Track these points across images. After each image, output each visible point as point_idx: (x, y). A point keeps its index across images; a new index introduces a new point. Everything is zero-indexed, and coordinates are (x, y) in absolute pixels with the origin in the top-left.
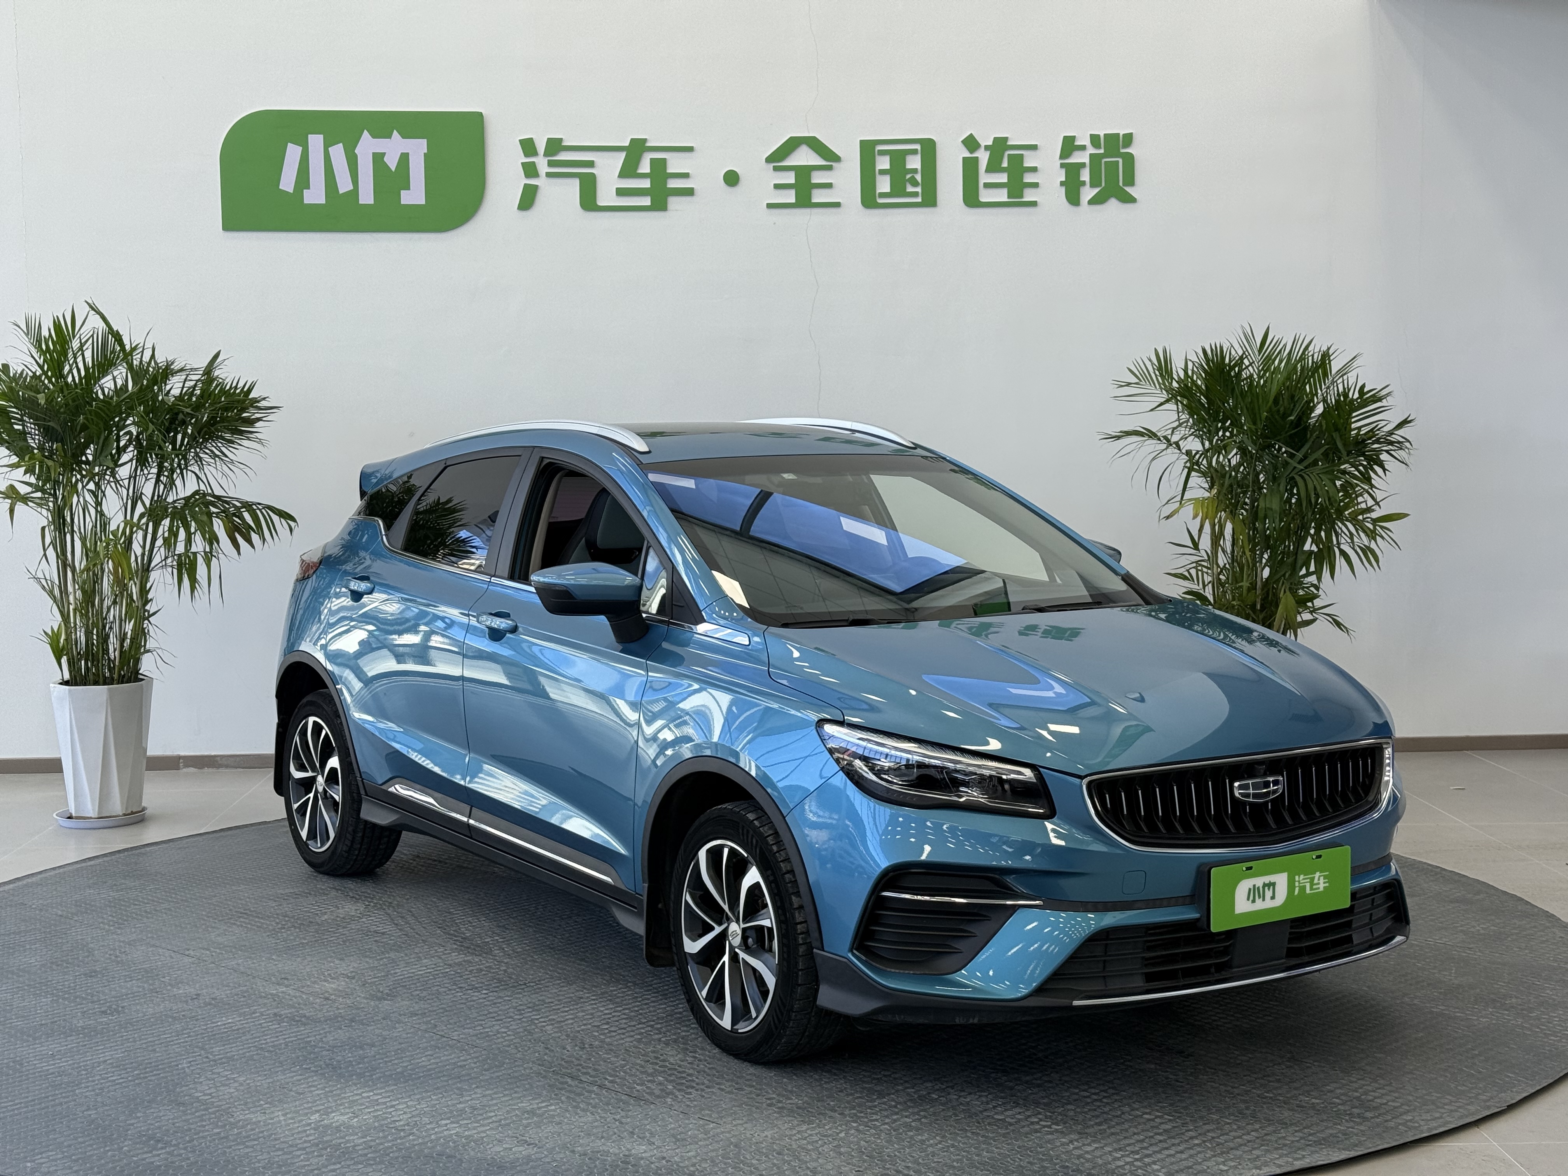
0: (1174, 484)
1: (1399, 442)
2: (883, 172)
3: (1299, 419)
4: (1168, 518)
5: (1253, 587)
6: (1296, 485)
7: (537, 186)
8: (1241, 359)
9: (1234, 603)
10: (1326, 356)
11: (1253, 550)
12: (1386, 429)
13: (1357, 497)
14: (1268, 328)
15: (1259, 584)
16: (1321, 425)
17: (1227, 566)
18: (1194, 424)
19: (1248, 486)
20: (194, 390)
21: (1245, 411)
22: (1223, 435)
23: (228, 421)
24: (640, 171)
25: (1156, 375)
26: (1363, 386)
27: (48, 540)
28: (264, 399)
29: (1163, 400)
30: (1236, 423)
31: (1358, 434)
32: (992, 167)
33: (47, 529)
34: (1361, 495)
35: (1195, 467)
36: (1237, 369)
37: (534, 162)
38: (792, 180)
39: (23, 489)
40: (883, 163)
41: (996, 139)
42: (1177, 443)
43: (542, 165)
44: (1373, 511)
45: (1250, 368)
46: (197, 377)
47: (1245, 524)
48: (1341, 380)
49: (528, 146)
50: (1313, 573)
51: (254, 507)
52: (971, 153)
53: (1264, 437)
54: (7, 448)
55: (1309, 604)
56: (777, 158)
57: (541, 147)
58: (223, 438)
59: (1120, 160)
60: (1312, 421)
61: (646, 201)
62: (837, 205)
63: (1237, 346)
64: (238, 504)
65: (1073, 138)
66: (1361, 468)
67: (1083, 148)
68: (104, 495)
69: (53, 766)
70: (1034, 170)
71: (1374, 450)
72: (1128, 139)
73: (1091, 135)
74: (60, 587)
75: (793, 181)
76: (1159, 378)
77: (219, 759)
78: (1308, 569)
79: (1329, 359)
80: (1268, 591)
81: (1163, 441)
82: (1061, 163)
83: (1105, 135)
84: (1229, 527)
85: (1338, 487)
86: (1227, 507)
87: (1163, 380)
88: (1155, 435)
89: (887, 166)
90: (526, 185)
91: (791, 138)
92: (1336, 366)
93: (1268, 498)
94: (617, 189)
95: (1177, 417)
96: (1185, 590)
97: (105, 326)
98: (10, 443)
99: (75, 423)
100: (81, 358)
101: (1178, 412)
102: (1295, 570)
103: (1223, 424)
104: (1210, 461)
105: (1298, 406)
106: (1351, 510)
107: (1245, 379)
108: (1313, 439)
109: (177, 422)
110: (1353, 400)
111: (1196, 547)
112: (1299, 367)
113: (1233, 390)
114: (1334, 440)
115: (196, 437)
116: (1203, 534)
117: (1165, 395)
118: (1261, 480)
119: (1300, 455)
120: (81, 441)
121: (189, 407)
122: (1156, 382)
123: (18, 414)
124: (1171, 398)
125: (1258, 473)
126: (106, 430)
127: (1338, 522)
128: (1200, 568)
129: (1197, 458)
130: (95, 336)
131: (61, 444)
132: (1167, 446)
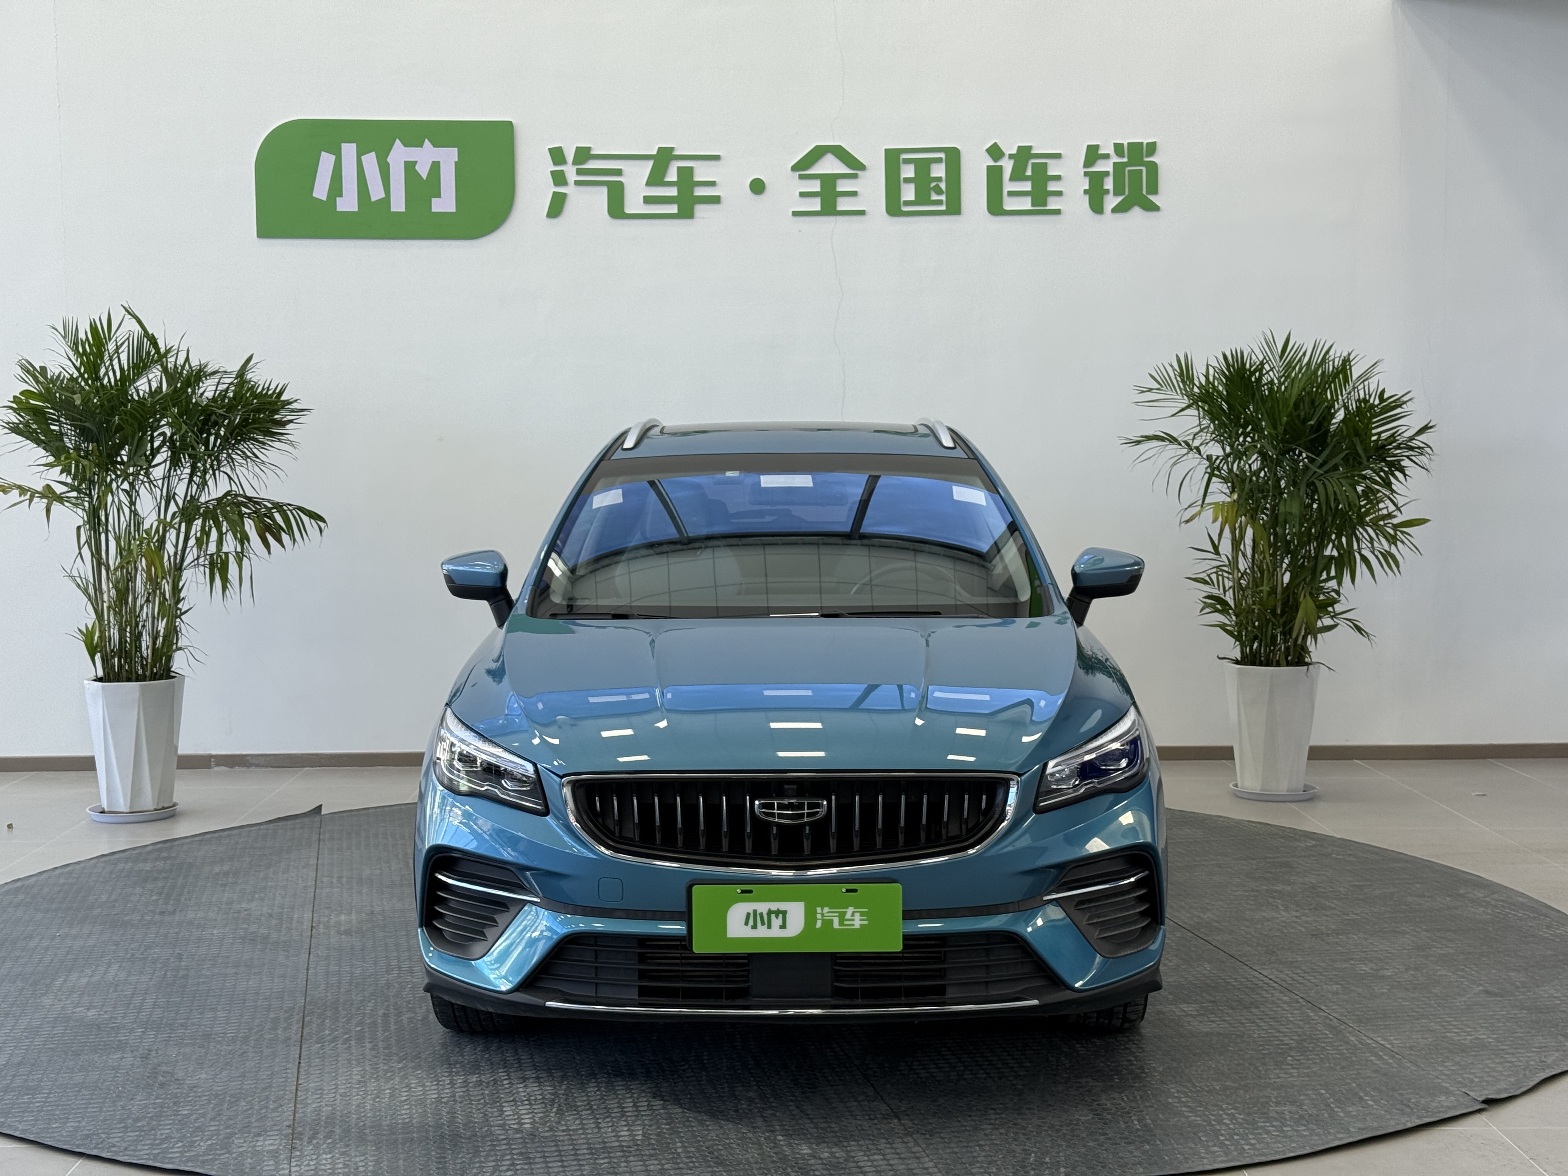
0: (1195, 488)
1: (1419, 448)
2: (907, 180)
3: (1320, 424)
4: (1187, 522)
5: (1273, 591)
6: (1317, 490)
7: (566, 194)
8: (1262, 364)
10: (1347, 361)
11: (1273, 555)
12: (1408, 434)
13: (1378, 503)
14: (1289, 334)
15: (1279, 588)
16: (1342, 430)
17: (1248, 571)
18: (1215, 429)
19: (1268, 491)
20: (227, 392)
21: (1265, 416)
22: (1244, 440)
23: (260, 423)
24: (668, 179)
25: (1177, 381)
26: (1384, 392)
27: (83, 539)
28: (295, 401)
29: (1184, 405)
30: (1257, 429)
31: (1378, 440)
32: (1017, 176)
33: (82, 528)
34: (1383, 500)
35: (1216, 472)
36: (1257, 374)
37: (562, 171)
38: (817, 189)
39: (59, 489)
40: (908, 172)
41: (1020, 148)
42: (1198, 449)
43: (571, 173)
44: (1395, 516)
45: (1271, 373)
46: (230, 380)
47: (1265, 529)
48: (1362, 386)
49: (557, 155)
50: (1333, 578)
51: (285, 508)
52: (995, 161)
53: (1283, 440)
54: (44, 448)
55: (1330, 609)
56: (802, 166)
57: (570, 156)
58: (256, 440)
59: (1144, 169)
60: (1333, 426)
61: (673, 209)
62: (862, 213)
63: (1257, 351)
64: (269, 505)
65: (1097, 147)
66: (1382, 474)
67: (1107, 156)
68: (138, 495)
69: (86, 764)
70: (1058, 178)
71: (1395, 456)
72: (1152, 148)
73: (1115, 144)
74: (94, 585)
76: (1181, 384)
77: (248, 758)
78: (1328, 574)
79: (1350, 365)
80: (1288, 596)
81: (1183, 444)
82: (1085, 172)
83: (1129, 143)
84: (1249, 532)
85: (1360, 492)
86: (1248, 511)
87: (1184, 386)
88: (1176, 440)
89: (911, 174)
90: (554, 193)
91: (817, 146)
92: (1356, 371)
93: (1288, 503)
94: (645, 197)
95: (1198, 422)
96: (1205, 594)
97: (140, 330)
98: (47, 443)
99: (110, 424)
100: (117, 360)
101: (1199, 418)
102: (1316, 573)
103: (1245, 429)
104: (1231, 466)
105: (1318, 411)
106: (1372, 516)
107: (1265, 385)
108: (1333, 444)
109: (210, 424)
110: (1374, 406)
111: (1217, 552)
112: (1319, 373)
113: (1253, 395)
114: (1355, 445)
115: (229, 439)
116: (1224, 538)
117: (1186, 401)
118: (1282, 486)
119: (1321, 460)
120: (117, 441)
121: (222, 408)
122: (1177, 388)
123: (55, 415)
124: (1193, 404)
125: (1280, 479)
126: (140, 430)
127: (1359, 528)
128: (1221, 573)
129: (1217, 463)
130: (131, 339)
131: (95, 444)
132: (1187, 450)
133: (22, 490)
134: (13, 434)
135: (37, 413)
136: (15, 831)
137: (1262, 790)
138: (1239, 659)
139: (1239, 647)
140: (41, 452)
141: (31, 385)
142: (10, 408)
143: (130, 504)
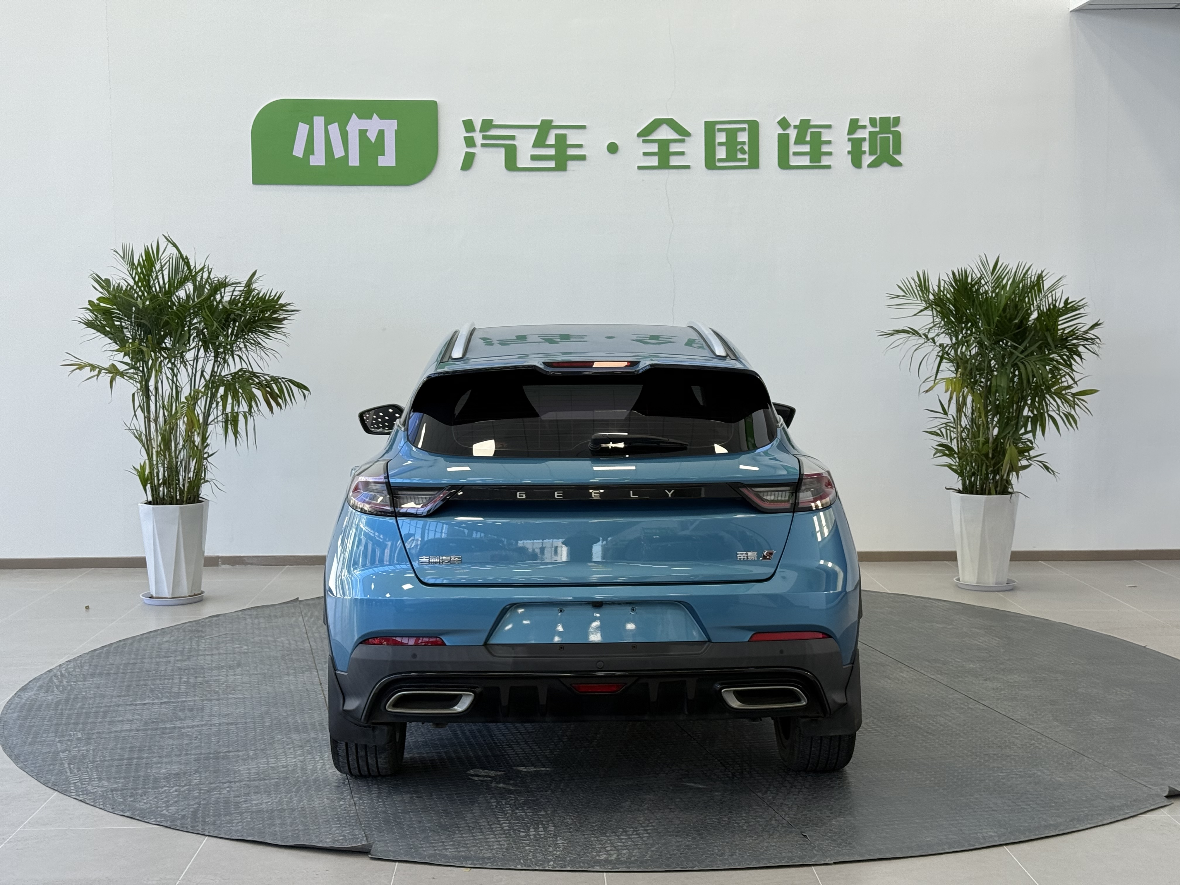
0: (930, 367)
1: (1092, 339)
2: (720, 144)
3: (1021, 322)
4: (927, 391)
5: (987, 441)
6: (1019, 369)
7: (475, 153)
8: (980, 279)
9: (973, 452)
10: (1040, 277)
11: (986, 416)
12: (1083, 329)
13: (1060, 378)
14: (998, 257)
15: (991, 439)
16: (1036, 325)
17: (968, 426)
18: (945, 325)
19: (984, 370)
20: (240, 298)
21: (982, 316)
22: (966, 333)
23: (264, 320)
24: (548, 142)
25: (918, 290)
26: (1068, 299)
27: (137, 403)
28: (289, 304)
29: (922, 308)
30: (975, 324)
31: (1063, 333)
32: (800, 141)
33: (136, 394)
34: (1064, 376)
35: (945, 356)
36: (976, 287)
37: (472, 137)
38: (656, 150)
39: (122, 367)
40: (721, 138)
41: (802, 121)
42: (933, 339)
43: (478, 138)
44: (1072, 388)
45: (985, 286)
46: (242, 289)
47: (981, 396)
48: (1050, 294)
49: (469, 125)
50: (1030, 432)
51: (280, 380)
52: (784, 130)
53: (995, 334)
54: (110, 338)
55: (1026, 454)
56: (645, 133)
57: (478, 126)
58: (262, 332)
59: (891, 136)
60: (1030, 323)
61: (552, 164)
62: (688, 167)
63: (976, 271)
64: (268, 378)
65: (857, 120)
66: (1065, 357)
67: (864, 127)
68: (179, 371)
69: (140, 563)
70: (829, 142)
71: (1074, 344)
72: (897, 121)
73: (870, 118)
74: (146, 435)
76: (920, 292)
77: (245, 559)
78: (1026, 429)
79: (1042, 280)
80: (997, 445)
81: (924, 337)
82: (848, 138)
83: (880, 118)
84: (969, 399)
85: (1048, 370)
86: (969, 384)
87: (923, 295)
88: (918, 333)
89: (723, 140)
90: (466, 152)
91: (656, 119)
92: (1047, 284)
93: (998, 378)
94: (531, 155)
95: (932, 320)
96: (938, 443)
97: (178, 253)
98: (112, 334)
99: (159, 321)
100: (161, 275)
101: (933, 317)
102: (1017, 429)
103: (966, 325)
104: (956, 352)
105: (1020, 312)
106: (1056, 387)
107: (982, 294)
108: (1030, 336)
109: (229, 320)
110: (1060, 309)
111: (945, 413)
112: (1021, 285)
113: (974, 301)
114: (1046, 337)
115: (243, 331)
116: (951, 404)
117: (924, 305)
118: (992, 365)
119: (1021, 348)
120: (162, 333)
121: (238, 310)
122: (917, 295)
123: (119, 314)
124: (929, 307)
125: (991, 360)
126: (182, 325)
127: (1047, 396)
128: (948, 428)
129: (947, 349)
130: (171, 260)
131: (150, 335)
132: (926, 340)
133: (93, 367)
134: (87, 328)
135: (107, 313)
136: (91, 611)
137: (977, 583)
138: (961, 489)
139: (961, 481)
140: (107, 340)
141: (101, 292)
142: (87, 309)
143: (173, 378)
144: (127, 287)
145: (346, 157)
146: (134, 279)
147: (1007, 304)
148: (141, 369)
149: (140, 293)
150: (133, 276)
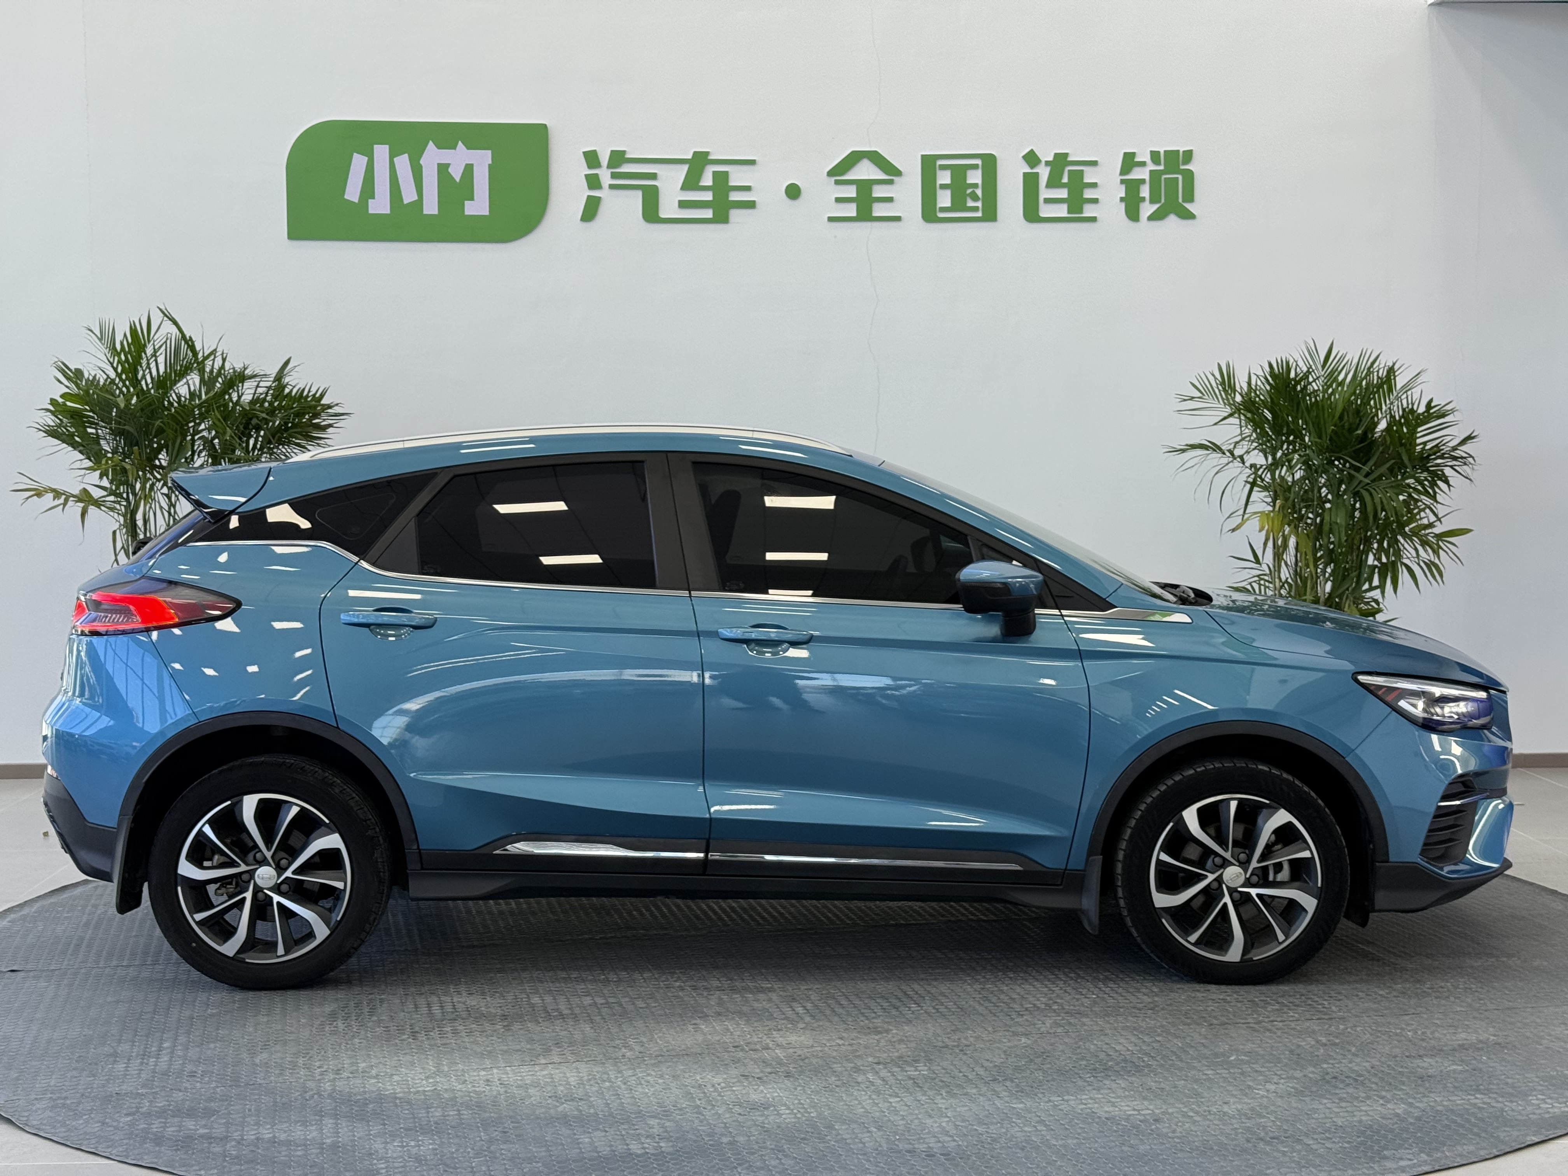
0: (1237, 497)
1: (1462, 458)
2: (944, 187)
3: (1365, 433)
4: (1233, 530)
6: (1361, 499)
7: (600, 198)
8: (1307, 374)
10: (1391, 371)
11: (1316, 566)
12: (1452, 444)
13: (1419, 513)
14: (1332, 344)
15: (1322, 598)
16: (1384, 439)
17: (1290, 580)
18: (1257, 438)
19: (1311, 501)
20: (267, 395)
21: (1310, 426)
22: (1288, 449)
23: (301, 427)
24: (703, 183)
25: (1219, 390)
26: (1431, 401)
27: (119, 545)
28: (336, 405)
29: (1226, 414)
30: (1300, 437)
31: (1423, 449)
32: (1054, 182)
33: (118, 532)
34: (1423, 510)
35: (1258, 482)
36: (1302, 384)
37: (597, 174)
39: (97, 493)
40: (944, 178)
41: (1056, 155)
42: (1241, 457)
43: (605, 176)
44: (1434, 526)
45: (1314, 384)
46: (268, 384)
47: (1308, 537)
48: (1405, 396)
49: (591, 158)
50: (1376, 588)
52: (1032, 168)
53: (1328, 450)
54: (80, 452)
56: (838, 171)
57: (604, 159)
58: (298, 445)
59: (1180, 177)
60: (1377, 435)
61: (708, 214)
62: (898, 219)
63: (1301, 362)
65: (1133, 154)
66: (1426, 483)
67: (1143, 164)
70: (1094, 185)
71: (1438, 465)
72: (1188, 156)
73: (1151, 152)
75: (854, 195)
76: (1223, 393)
78: (1370, 584)
79: (1394, 375)
81: (1228, 454)
82: (1121, 180)
83: (1165, 151)
84: (1292, 541)
85: (1402, 501)
86: (1291, 521)
87: (1227, 396)
88: (1220, 449)
89: (947, 181)
90: (588, 196)
91: (853, 152)
92: (1400, 381)
93: (1333, 512)
94: (680, 201)
95: (1240, 431)
97: (178, 332)
98: (83, 446)
99: (151, 427)
100: (154, 363)
101: (1241, 427)
102: (1359, 584)
103: (1287, 438)
104: (1273, 475)
105: (1364, 420)
106: (1414, 525)
107: (1309, 395)
108: (1378, 454)
109: (251, 427)
110: (1419, 414)
111: (1257, 561)
112: (1364, 383)
113: (1298, 404)
114: (1399, 455)
115: (270, 442)
116: (1267, 549)
117: (1228, 410)
118: (1323, 495)
119: (1366, 469)
120: (155, 445)
121: (262, 412)
122: (1219, 397)
123: (93, 418)
124: (1235, 413)
125: (1321, 488)
126: (182, 434)
127: (1399, 537)
128: (1262, 582)
129: (1260, 473)
130: (168, 342)
131: (136, 448)
132: (1231, 459)
133: (57, 494)
134: (50, 438)
135: (75, 416)
140: (77, 455)
141: (67, 387)
142: (48, 410)
143: (170, 508)
144: (106, 380)
145: (420, 202)
146: (115, 369)
147: (1344, 410)
148: (125, 495)
149: (124, 389)
150: (115, 365)
